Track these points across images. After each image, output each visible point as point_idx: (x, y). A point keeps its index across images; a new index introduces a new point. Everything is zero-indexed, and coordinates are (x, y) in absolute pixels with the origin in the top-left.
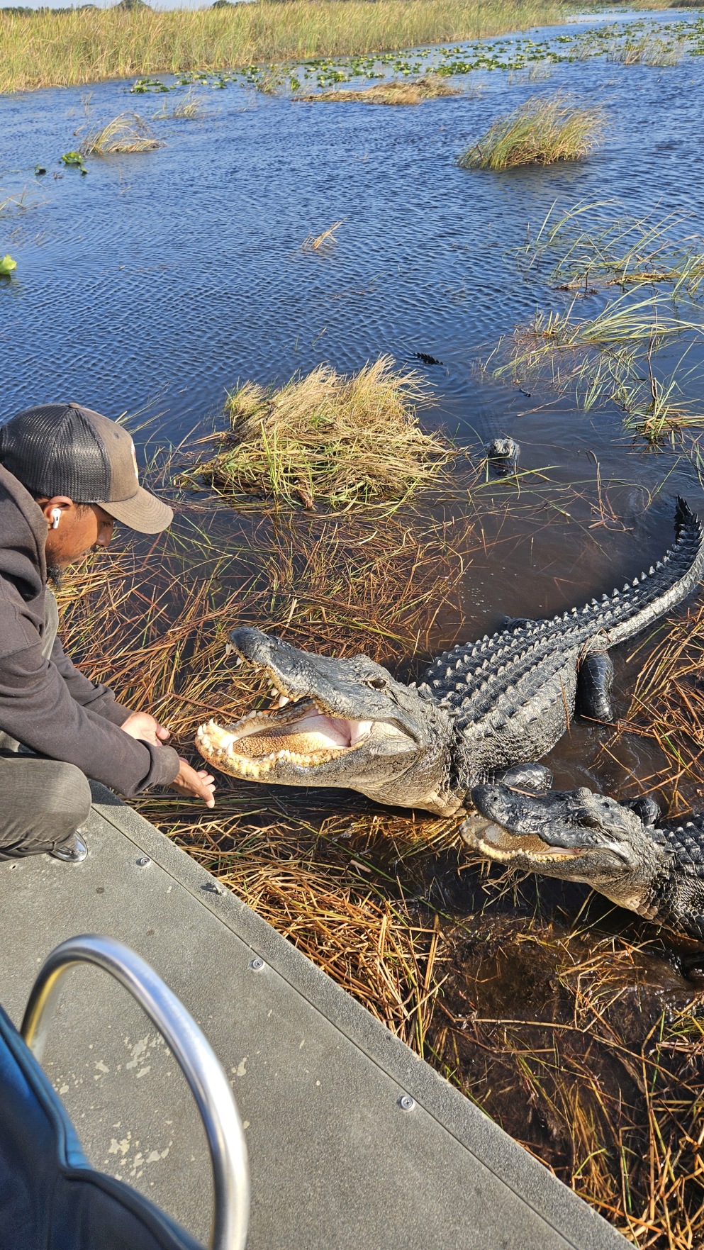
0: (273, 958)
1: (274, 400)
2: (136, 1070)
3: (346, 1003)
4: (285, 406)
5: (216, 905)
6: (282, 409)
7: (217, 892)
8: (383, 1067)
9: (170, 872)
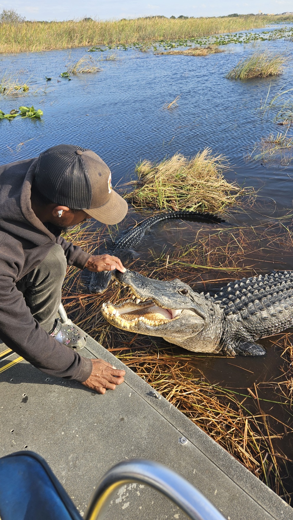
0: (191, 437)
1: (157, 167)
2: (121, 504)
3: (237, 467)
4: (163, 170)
5: (156, 405)
6: (162, 171)
7: (156, 397)
8: (266, 509)
9: (130, 385)
